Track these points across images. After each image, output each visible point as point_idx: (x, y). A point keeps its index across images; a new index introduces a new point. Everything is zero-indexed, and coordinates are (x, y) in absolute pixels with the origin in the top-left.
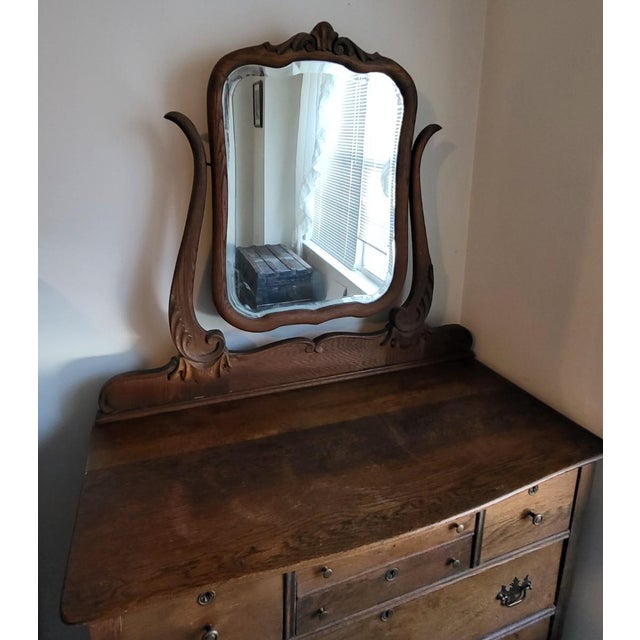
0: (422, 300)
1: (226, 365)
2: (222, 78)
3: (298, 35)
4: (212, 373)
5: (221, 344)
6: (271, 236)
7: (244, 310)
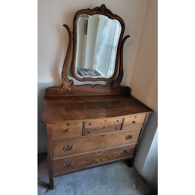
0: (120, 79)
1: (74, 88)
2: (77, 17)
3: (97, 7)
4: (70, 89)
5: (73, 83)
6: (86, 66)
7: (78, 76)
